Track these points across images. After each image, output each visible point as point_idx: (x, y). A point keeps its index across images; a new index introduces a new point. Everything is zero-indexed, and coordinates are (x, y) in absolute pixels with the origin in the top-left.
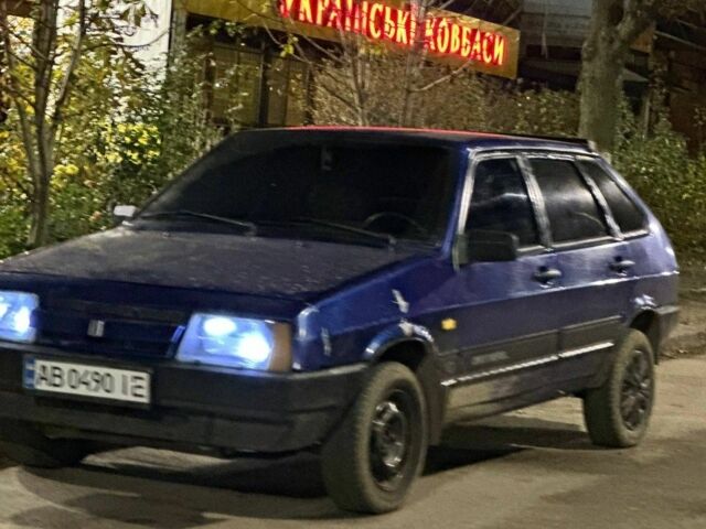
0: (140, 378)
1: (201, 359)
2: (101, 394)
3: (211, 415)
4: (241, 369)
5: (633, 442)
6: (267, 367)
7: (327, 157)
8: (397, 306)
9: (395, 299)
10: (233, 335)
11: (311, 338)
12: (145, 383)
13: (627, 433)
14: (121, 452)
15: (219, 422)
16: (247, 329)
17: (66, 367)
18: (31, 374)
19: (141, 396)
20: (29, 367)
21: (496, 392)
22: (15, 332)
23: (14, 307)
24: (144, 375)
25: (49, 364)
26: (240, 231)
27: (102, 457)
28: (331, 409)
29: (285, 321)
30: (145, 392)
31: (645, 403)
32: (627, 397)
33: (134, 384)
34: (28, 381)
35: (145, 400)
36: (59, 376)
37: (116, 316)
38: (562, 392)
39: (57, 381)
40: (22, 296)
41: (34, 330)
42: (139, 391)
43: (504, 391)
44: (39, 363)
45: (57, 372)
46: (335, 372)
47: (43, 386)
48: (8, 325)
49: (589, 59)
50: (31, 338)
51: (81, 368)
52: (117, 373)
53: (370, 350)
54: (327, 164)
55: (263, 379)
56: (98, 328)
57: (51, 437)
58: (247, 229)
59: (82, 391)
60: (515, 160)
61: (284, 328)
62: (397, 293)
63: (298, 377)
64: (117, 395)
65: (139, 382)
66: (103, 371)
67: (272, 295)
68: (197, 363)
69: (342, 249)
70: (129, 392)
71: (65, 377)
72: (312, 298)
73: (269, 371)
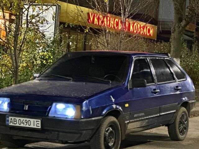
0: (39, 121)
1: (56, 116)
2: (27, 126)
3: (58, 131)
4: (67, 118)
5: (183, 139)
6: (73, 118)
7: (93, 59)
8: (112, 100)
9: (111, 98)
10: (65, 109)
11: (86, 109)
12: (40, 123)
13: (181, 136)
14: (36, 143)
15: (61, 134)
16: (69, 107)
17: (18, 119)
18: (8, 121)
19: (39, 126)
20: (7, 119)
21: (142, 125)
22: (4, 109)
23: (3, 102)
24: (40, 120)
25: (13, 118)
26: (69, 80)
27: (30, 145)
28: (93, 129)
29: (79, 105)
30: (40, 125)
31: (186, 128)
32: (181, 126)
33: (37, 123)
34: (7, 123)
35: (40, 127)
36: (16, 121)
37: (31, 104)
38: (161, 125)
39: (15, 123)
40: (6, 99)
41: (9, 108)
42: (38, 125)
43: (144, 124)
44: (10, 118)
45: (15, 120)
46: (93, 119)
47: (11, 124)
48: (2, 107)
49: (173, 32)
50: (8, 111)
51: (22, 119)
52: (32, 120)
53: (104, 113)
54: (93, 61)
55: (73, 121)
56: (26, 108)
57: (15, 139)
58: (70, 79)
59: (22, 125)
60: (147, 59)
61: (79, 106)
62: (111, 96)
63: (83, 120)
64: (32, 126)
65: (38, 122)
66: (28, 119)
67: (75, 98)
68: (54, 117)
69: (96, 84)
70: (35, 125)
71: (17, 121)
72: (87, 98)
73: (74, 119)
